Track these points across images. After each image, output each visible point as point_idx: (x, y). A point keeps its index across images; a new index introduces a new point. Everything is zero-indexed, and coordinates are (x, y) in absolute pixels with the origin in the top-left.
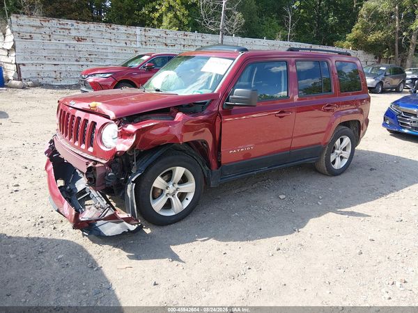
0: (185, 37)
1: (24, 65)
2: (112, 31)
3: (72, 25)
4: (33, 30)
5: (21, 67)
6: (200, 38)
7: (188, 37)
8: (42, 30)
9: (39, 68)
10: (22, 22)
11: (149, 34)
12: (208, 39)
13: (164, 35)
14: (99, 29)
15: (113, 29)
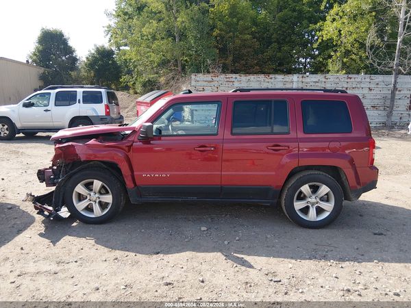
0: (349, 80)
1: (196, 110)
2: (269, 80)
3: (236, 78)
4: (205, 84)
5: (194, 112)
6: (368, 80)
7: (352, 80)
8: (212, 84)
9: (207, 113)
10: (198, 79)
11: (308, 80)
12: (377, 80)
13: (324, 80)
14: (258, 79)
15: (271, 78)
